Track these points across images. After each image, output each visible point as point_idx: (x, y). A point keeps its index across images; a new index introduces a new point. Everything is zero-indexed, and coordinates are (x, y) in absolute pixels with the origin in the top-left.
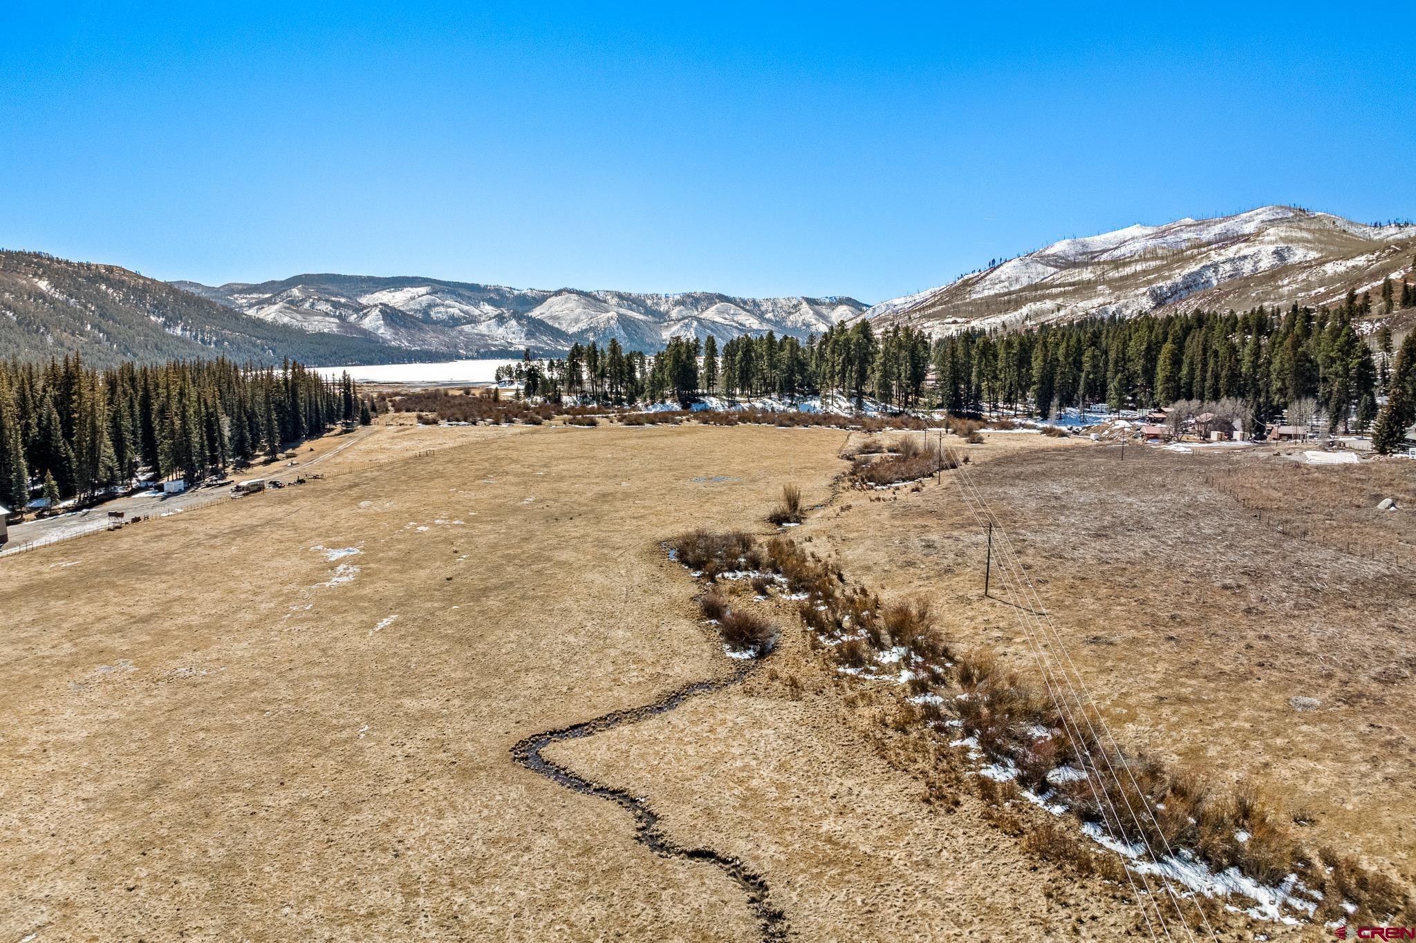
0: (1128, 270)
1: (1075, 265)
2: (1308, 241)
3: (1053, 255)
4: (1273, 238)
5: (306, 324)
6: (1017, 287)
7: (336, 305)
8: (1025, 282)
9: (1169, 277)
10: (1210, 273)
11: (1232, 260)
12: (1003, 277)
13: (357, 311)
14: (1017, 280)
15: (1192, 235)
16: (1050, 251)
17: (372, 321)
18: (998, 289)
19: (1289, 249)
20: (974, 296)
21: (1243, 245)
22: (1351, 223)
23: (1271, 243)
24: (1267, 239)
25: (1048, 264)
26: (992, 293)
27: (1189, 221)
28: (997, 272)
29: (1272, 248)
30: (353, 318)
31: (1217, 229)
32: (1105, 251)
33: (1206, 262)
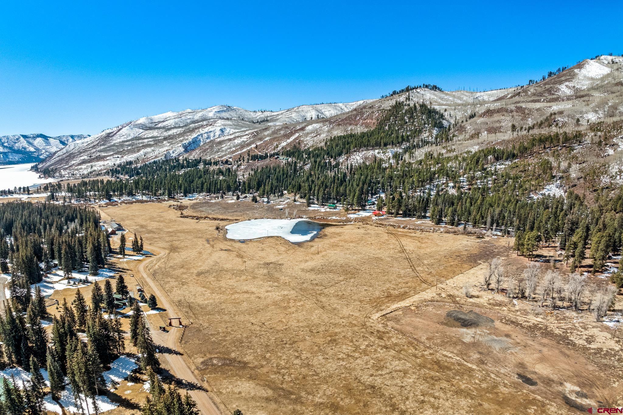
0: (171, 132)
1: (150, 128)
2: (231, 125)
3: (141, 124)
4: (220, 125)
6: (130, 138)
8: (132, 136)
9: (187, 139)
10: (200, 137)
11: (207, 133)
12: (124, 134)
14: (129, 135)
15: (191, 117)
16: (139, 122)
18: (123, 139)
20: (114, 142)
21: (210, 127)
22: (246, 111)
23: (219, 126)
24: (218, 125)
25: (140, 128)
26: (121, 140)
27: (189, 110)
28: (121, 132)
29: (219, 128)
31: (200, 114)
32: (160, 122)
33: (199, 134)
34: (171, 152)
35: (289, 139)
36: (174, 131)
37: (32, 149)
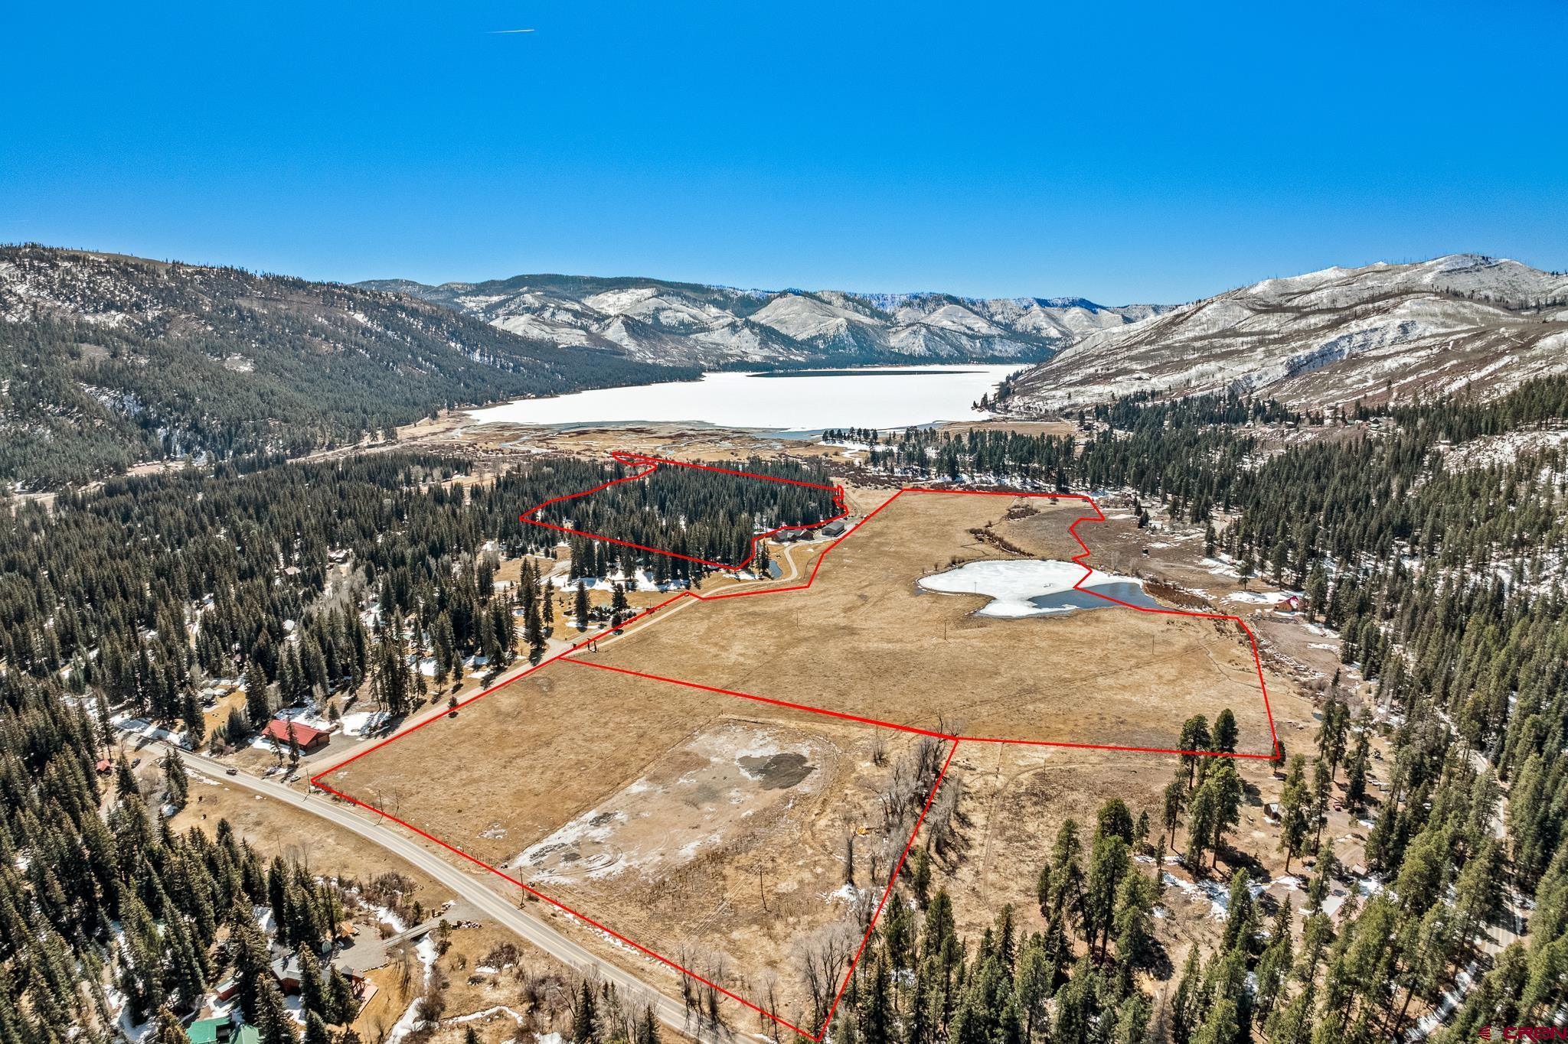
1: (1269, 309)
2: (1434, 315)
3: (1254, 296)
4: (1405, 312)
5: (555, 337)
6: (1213, 331)
7: (576, 314)
8: (1221, 326)
9: (1311, 346)
10: (1344, 342)
11: (1364, 332)
12: (1204, 319)
13: (597, 320)
14: (1215, 324)
15: (1378, 283)
16: (1253, 291)
17: (616, 333)
18: (1198, 332)
19: (1413, 323)
20: (1177, 338)
21: (1378, 318)
23: (1402, 317)
24: (1399, 313)
25: (1246, 307)
26: (1192, 335)
27: (1381, 265)
28: (1199, 314)
29: (1398, 322)
30: (594, 328)
31: (1399, 278)
32: (1302, 293)
33: (1345, 333)
34: (1255, 375)
35: (1479, 370)
36: (1313, 320)
37: (1054, 333)
